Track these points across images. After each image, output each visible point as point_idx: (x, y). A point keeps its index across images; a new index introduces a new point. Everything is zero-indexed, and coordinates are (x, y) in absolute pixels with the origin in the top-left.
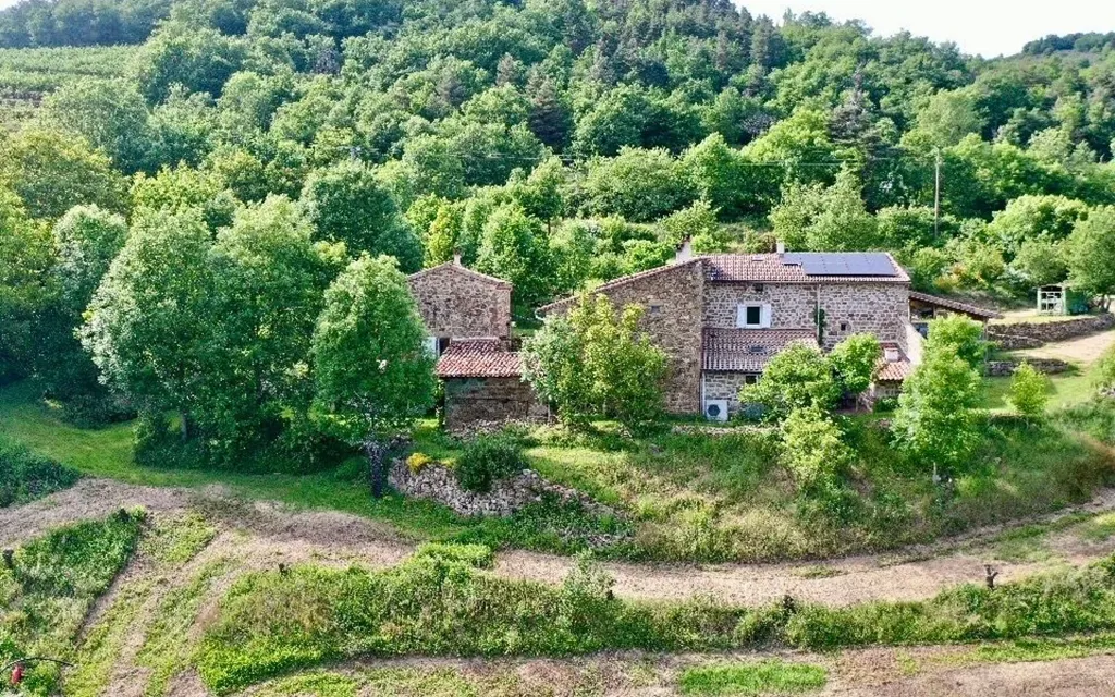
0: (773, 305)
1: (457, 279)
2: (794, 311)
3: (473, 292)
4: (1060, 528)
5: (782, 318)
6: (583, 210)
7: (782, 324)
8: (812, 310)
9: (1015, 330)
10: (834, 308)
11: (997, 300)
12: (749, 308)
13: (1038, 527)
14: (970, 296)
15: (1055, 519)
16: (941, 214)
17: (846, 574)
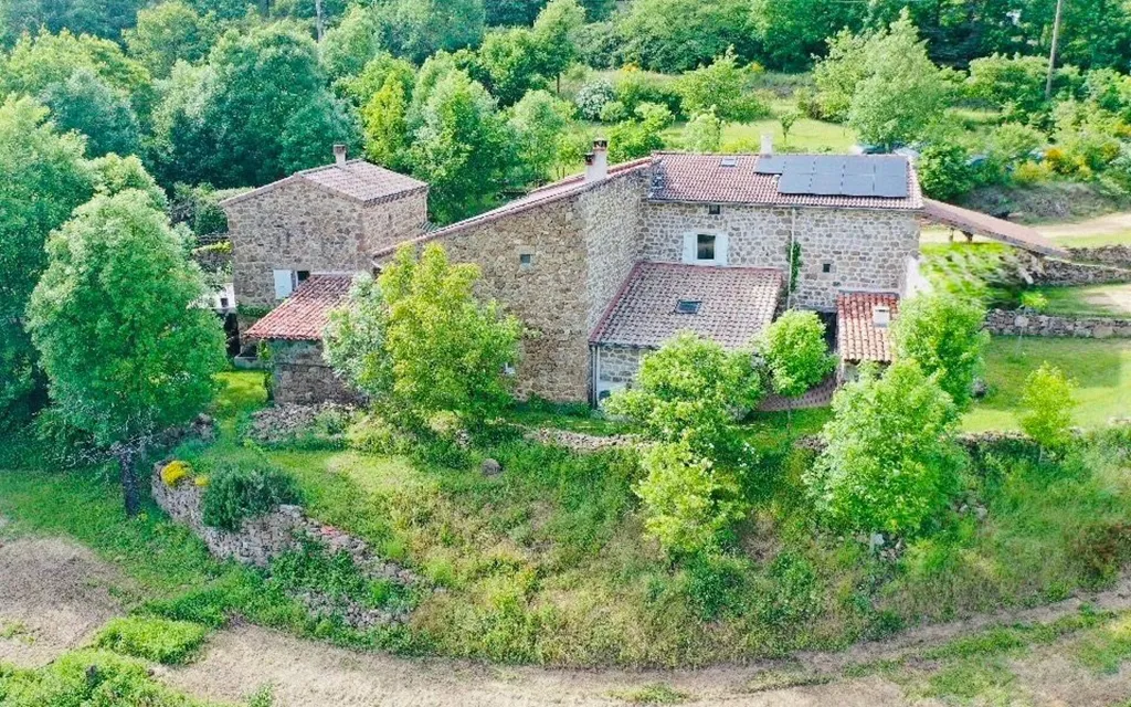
0: (731, 235)
1: (313, 196)
2: (759, 244)
3: (334, 213)
4: (1053, 636)
5: (742, 253)
6: (617, 57)
7: (744, 260)
8: (783, 244)
9: (1101, 256)
10: (815, 240)
11: (1101, 196)
12: (699, 236)
13: (1015, 635)
14: (1063, 191)
15: (1047, 618)
16: (1058, 64)
17: (695, 701)
